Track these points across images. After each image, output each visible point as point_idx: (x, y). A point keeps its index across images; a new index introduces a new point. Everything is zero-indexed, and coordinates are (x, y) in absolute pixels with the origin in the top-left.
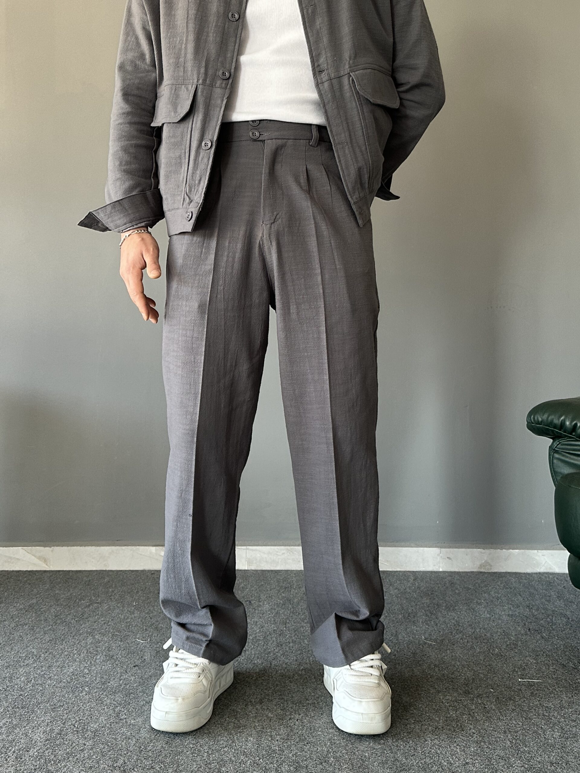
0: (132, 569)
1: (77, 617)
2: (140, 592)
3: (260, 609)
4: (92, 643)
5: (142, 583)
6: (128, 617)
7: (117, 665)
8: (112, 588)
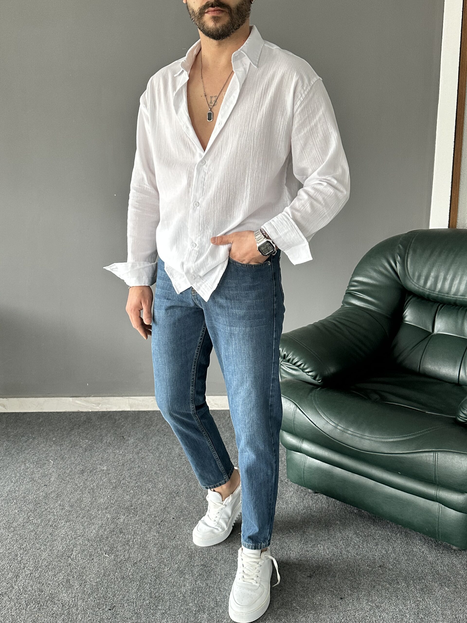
0: (58, 411)
1: (19, 450)
2: (59, 430)
3: (127, 443)
4: (23, 469)
5: (62, 423)
6: (48, 450)
7: (35, 484)
8: (43, 427)
